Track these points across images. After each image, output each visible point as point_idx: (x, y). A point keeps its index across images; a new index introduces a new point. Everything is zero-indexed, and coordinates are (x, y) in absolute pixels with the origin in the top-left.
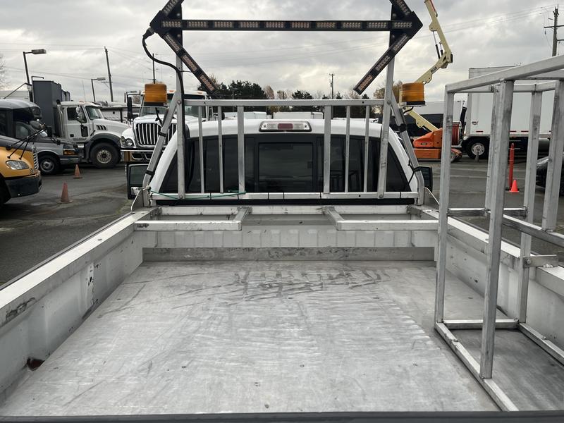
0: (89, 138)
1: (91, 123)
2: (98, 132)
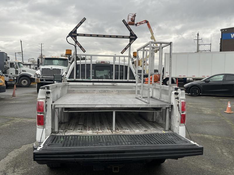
0: (18, 75)
1: (20, 69)
2: (22, 73)
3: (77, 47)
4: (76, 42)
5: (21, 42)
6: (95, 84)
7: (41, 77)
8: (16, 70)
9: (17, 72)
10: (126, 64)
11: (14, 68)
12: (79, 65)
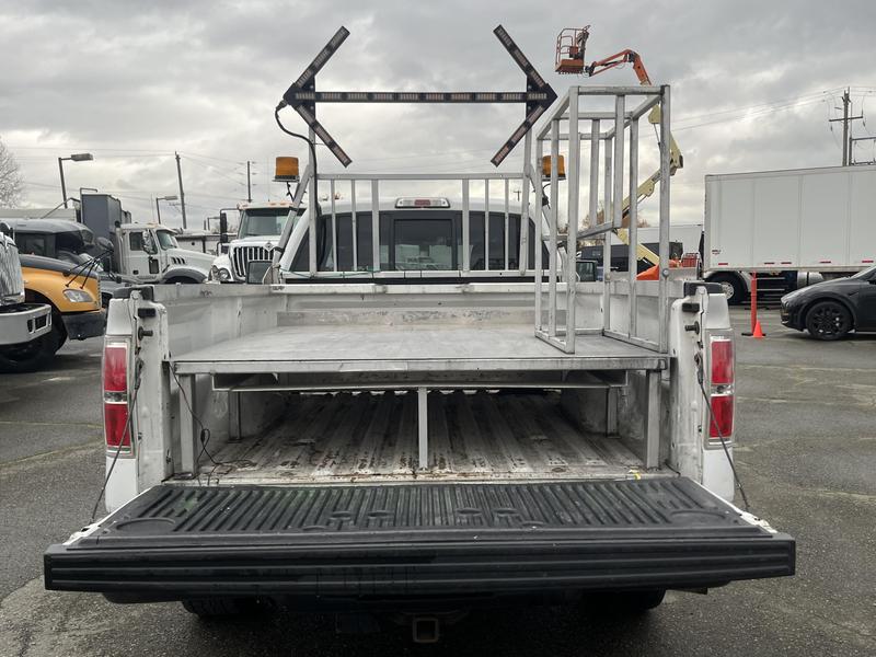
0: (160, 275)
1: (163, 255)
2: (174, 267)
3: (317, 148)
4: (314, 126)
5: (178, 158)
6: (393, 289)
7: (232, 280)
8: (150, 258)
9: (154, 265)
10: (514, 207)
11: (144, 250)
12: (330, 216)
